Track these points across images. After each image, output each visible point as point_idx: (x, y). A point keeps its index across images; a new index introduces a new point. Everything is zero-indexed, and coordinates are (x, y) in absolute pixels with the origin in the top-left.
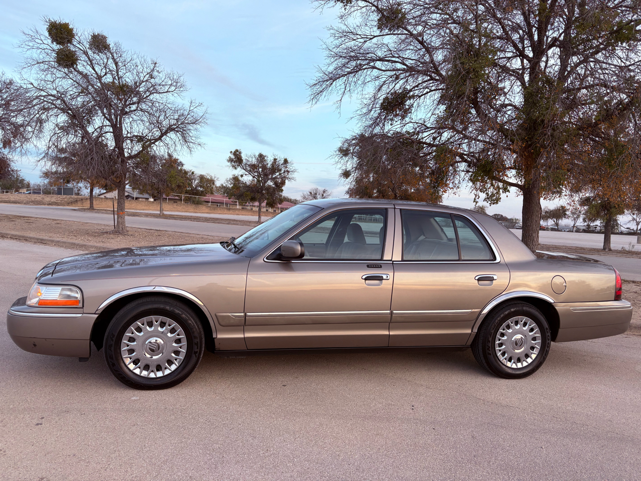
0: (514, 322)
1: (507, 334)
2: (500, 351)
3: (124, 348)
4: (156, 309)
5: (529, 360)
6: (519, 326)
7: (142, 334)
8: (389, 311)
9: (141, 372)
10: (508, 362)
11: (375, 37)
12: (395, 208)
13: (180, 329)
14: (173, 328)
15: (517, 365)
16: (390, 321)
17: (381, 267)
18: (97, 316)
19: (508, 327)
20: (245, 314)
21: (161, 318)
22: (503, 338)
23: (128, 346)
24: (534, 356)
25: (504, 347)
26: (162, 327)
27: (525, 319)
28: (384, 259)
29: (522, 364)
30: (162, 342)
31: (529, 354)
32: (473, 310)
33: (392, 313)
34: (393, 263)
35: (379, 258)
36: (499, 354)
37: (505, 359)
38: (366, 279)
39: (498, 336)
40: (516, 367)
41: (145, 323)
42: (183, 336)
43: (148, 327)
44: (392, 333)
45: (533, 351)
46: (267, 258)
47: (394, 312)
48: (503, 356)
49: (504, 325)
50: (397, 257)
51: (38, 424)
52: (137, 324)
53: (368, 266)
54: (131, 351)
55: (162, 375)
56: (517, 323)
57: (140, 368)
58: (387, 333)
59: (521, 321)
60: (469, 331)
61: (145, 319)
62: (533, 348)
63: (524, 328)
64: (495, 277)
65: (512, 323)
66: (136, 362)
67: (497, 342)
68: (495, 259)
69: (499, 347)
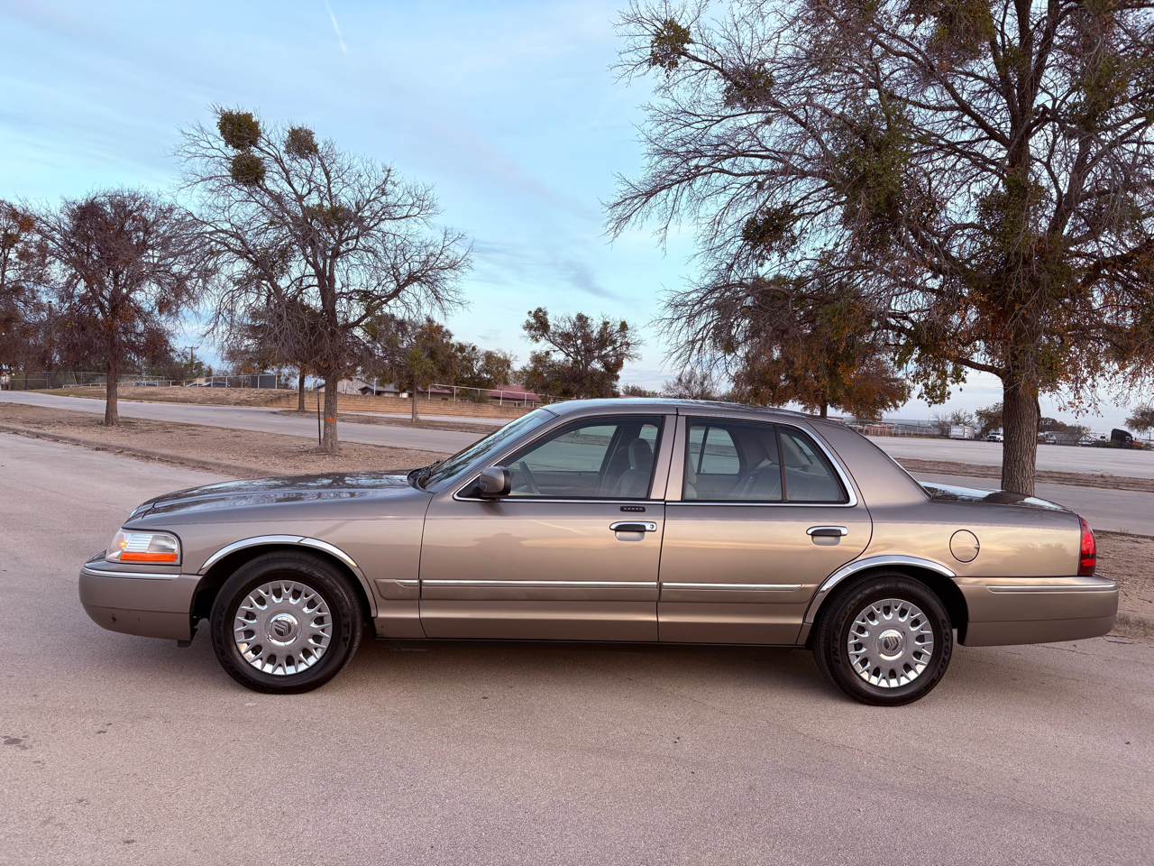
0: (882, 609)
1: (870, 628)
2: (857, 656)
3: (239, 629)
4: (286, 569)
5: (912, 675)
6: (891, 614)
7: (266, 607)
8: (655, 583)
9: (263, 666)
10: (873, 677)
11: (725, 117)
12: (677, 415)
13: (322, 602)
14: (312, 600)
15: (888, 683)
16: (658, 600)
17: (644, 510)
18: (200, 578)
19: (872, 616)
20: (421, 582)
21: (294, 584)
22: (862, 635)
23: (245, 625)
24: (920, 668)
25: (864, 650)
26: (295, 598)
27: (902, 603)
28: (652, 498)
29: (899, 682)
30: (296, 623)
31: (912, 665)
32: (803, 586)
33: (660, 586)
34: (665, 505)
35: (644, 495)
36: (855, 662)
37: (868, 671)
38: (617, 530)
39: (853, 631)
40: (887, 686)
41: (271, 591)
42: (327, 613)
43: (274, 598)
44: (662, 619)
45: (919, 659)
46: (458, 495)
47: (664, 584)
48: (863, 667)
49: (864, 612)
50: (674, 494)
51: (100, 732)
52: (259, 592)
53: (622, 509)
54: (249, 633)
55: (294, 672)
56: (887, 610)
57: (261, 659)
58: (654, 618)
59: (896, 608)
60: (799, 621)
61: (270, 585)
62: (918, 654)
63: (900, 619)
64: (844, 531)
65: (878, 610)
66: (256, 650)
67: (852, 642)
68: (848, 500)
69: (856, 650)
